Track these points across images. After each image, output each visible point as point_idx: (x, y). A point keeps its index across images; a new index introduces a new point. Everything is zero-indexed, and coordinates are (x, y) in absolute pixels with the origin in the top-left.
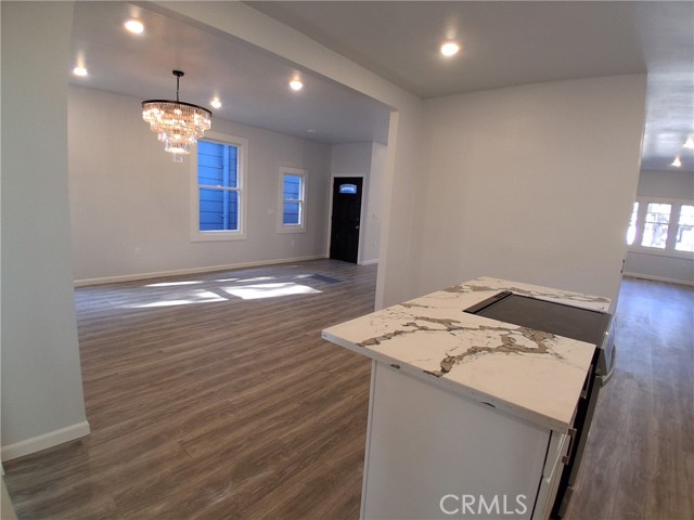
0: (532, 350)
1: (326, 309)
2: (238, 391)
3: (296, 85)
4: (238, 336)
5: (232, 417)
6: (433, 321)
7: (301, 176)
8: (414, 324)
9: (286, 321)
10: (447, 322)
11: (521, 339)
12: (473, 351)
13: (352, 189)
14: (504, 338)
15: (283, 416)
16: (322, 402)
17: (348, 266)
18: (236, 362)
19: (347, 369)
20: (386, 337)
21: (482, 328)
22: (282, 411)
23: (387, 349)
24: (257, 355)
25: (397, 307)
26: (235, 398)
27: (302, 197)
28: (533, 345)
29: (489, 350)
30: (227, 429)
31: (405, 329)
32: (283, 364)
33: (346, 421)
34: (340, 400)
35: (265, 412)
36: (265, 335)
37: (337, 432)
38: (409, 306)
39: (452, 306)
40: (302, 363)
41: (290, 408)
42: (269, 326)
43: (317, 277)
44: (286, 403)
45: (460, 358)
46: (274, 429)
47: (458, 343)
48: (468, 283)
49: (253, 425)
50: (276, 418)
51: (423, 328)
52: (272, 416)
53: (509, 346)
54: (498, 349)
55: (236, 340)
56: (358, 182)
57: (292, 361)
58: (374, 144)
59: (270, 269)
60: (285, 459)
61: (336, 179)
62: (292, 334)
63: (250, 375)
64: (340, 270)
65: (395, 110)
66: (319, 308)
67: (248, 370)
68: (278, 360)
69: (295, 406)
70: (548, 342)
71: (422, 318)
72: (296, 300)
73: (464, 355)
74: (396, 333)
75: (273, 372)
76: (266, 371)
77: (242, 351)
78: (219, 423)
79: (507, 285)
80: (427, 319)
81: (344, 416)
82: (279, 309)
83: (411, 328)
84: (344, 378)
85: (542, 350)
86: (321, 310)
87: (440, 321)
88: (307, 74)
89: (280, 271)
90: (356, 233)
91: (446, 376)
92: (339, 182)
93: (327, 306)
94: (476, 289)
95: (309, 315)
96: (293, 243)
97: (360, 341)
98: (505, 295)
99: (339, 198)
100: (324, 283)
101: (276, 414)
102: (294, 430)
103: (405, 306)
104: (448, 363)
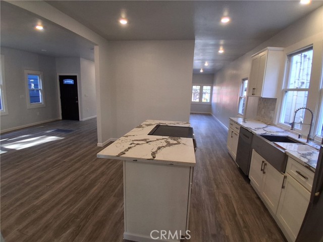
0: (176, 144)
1: (71, 146)
2: (37, 198)
3: (40, 28)
4: (23, 170)
5: (40, 212)
6: (140, 140)
7: (39, 75)
8: (133, 143)
9: (49, 157)
10: (145, 140)
11: (172, 141)
12: (159, 148)
13: (71, 82)
14: (166, 142)
15: (68, 202)
16: (86, 190)
17: (75, 122)
18: (28, 184)
19: (93, 172)
20: (127, 150)
21: (158, 140)
22: (66, 201)
23: (129, 154)
24: (39, 178)
25: (122, 138)
26: (37, 202)
27: (40, 87)
28: (175, 142)
29: (163, 147)
30: (40, 217)
31: (131, 146)
32: (57, 178)
33: (101, 194)
34: (95, 186)
35: (57, 204)
36: (39, 167)
37: (98, 200)
38: (127, 136)
39: (143, 133)
40: (68, 175)
41: (70, 197)
42: (40, 162)
43: (58, 130)
44: (67, 196)
45: (156, 151)
46: (65, 210)
47: (153, 147)
48: (143, 123)
49: (54, 211)
50: (64, 205)
51: (138, 144)
52: (62, 205)
53: (169, 144)
54: (166, 146)
55: (23, 173)
56: (74, 78)
57: (61, 175)
58: (81, 59)
59: (27, 130)
60: (78, 220)
61: (60, 76)
62: (56, 163)
63: (40, 189)
64: (71, 125)
65: (96, 45)
66: (66, 146)
67: (37, 187)
68: (53, 177)
69: (73, 196)
70: (179, 140)
71: (135, 140)
72: (51, 144)
73: (157, 150)
74: (129, 148)
75: (53, 184)
76: (49, 184)
77: (29, 178)
78: (34, 216)
79: (157, 122)
80: (137, 140)
81: (100, 192)
82: (42, 151)
83: (133, 145)
84: (93, 176)
85: (179, 143)
86: (68, 147)
87: (142, 140)
88: (46, 22)
89: (33, 130)
90: (77, 105)
91: (155, 159)
92: (62, 78)
93: (71, 144)
94: (148, 125)
95: (62, 151)
96: (38, 113)
97: (117, 155)
98: (158, 126)
99: (63, 87)
100: (64, 133)
101: (64, 203)
102: (77, 207)
103: (125, 137)
104: (154, 154)
